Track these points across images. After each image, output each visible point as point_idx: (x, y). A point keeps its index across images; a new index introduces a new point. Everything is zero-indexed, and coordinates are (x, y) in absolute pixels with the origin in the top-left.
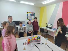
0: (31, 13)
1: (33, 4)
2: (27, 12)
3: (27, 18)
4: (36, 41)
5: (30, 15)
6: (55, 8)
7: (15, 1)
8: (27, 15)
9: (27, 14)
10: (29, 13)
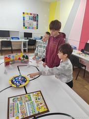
0: (31, 14)
2: (24, 13)
3: (24, 26)
5: (30, 19)
6: (73, 6)
8: (24, 20)
9: (24, 17)
10: (27, 14)
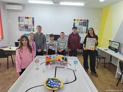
0: (81, 20)
1: (82, 4)
4: (61, 64)
5: (80, 24)
7: (53, 3)
10: (78, 20)
